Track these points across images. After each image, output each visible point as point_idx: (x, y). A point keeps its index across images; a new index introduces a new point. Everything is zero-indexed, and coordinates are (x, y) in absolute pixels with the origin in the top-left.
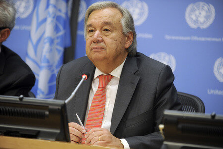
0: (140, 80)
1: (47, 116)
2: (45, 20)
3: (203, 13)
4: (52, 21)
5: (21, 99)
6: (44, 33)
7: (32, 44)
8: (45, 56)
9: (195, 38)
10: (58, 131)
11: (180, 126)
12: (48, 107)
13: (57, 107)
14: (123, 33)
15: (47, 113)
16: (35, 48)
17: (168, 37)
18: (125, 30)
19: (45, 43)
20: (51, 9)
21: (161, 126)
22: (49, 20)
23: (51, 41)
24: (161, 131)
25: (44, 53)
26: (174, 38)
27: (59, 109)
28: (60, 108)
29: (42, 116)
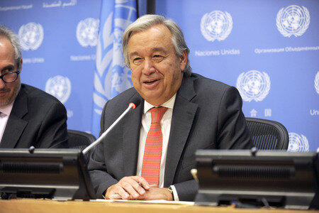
0: (198, 109)
1: (62, 170)
2: (111, 46)
3: (297, 18)
4: (119, 46)
5: (32, 151)
6: (111, 61)
7: (99, 76)
8: (114, 88)
9: (289, 49)
10: (77, 187)
11: (216, 168)
12: (62, 158)
13: (72, 158)
14: (177, 55)
15: (61, 165)
16: (103, 80)
17: (258, 51)
18: (179, 50)
19: (113, 73)
20: (117, 33)
21: (194, 171)
22: (116, 46)
23: (121, 70)
24: (195, 177)
25: (113, 86)
26: (265, 51)
27: (74, 160)
28: (76, 158)
29: (56, 170)
